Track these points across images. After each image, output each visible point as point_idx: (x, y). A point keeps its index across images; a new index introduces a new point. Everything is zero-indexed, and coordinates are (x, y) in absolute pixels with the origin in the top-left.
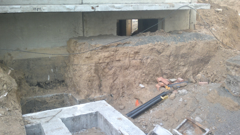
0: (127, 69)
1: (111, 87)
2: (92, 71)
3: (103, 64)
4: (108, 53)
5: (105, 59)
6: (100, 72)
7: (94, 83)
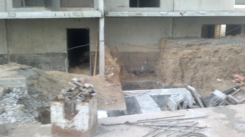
0: (206, 64)
1: (192, 79)
2: (177, 64)
3: (187, 59)
4: (191, 50)
5: (189, 55)
6: (184, 65)
7: (178, 74)
